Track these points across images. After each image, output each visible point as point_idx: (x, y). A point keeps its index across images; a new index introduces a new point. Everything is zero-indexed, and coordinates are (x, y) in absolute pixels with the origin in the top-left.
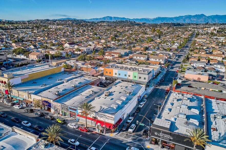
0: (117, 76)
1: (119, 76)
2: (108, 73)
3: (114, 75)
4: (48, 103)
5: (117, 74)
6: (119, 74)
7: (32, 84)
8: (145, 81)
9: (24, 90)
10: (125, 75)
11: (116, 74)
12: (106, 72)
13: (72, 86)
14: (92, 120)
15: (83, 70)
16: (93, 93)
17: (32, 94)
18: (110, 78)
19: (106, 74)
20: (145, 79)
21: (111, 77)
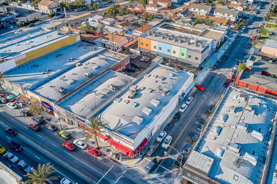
0: (157, 50)
1: (160, 51)
2: (145, 45)
3: (152, 49)
5: (157, 47)
6: (160, 49)
7: (31, 68)
8: (197, 61)
10: (169, 51)
11: (155, 47)
12: (141, 42)
13: (86, 75)
14: (105, 140)
15: (108, 39)
16: (113, 89)
17: (28, 89)
18: (147, 53)
19: (142, 46)
20: (196, 59)
21: (148, 51)
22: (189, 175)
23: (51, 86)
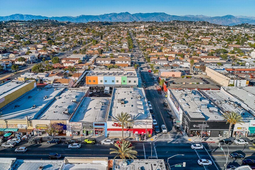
0: (103, 83)
1: (106, 83)
2: (92, 81)
3: (99, 83)
4: (63, 125)
5: (103, 81)
6: (106, 81)
7: (15, 108)
8: (135, 84)
9: (15, 118)
10: (113, 81)
11: (101, 81)
12: (88, 80)
13: (73, 101)
14: (128, 130)
15: (59, 83)
16: (103, 105)
17: (32, 119)
18: (95, 87)
19: (89, 83)
20: (135, 82)
21: (96, 86)
22: (194, 126)
23: (54, 112)
